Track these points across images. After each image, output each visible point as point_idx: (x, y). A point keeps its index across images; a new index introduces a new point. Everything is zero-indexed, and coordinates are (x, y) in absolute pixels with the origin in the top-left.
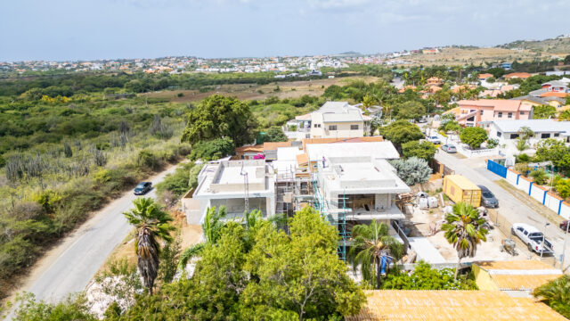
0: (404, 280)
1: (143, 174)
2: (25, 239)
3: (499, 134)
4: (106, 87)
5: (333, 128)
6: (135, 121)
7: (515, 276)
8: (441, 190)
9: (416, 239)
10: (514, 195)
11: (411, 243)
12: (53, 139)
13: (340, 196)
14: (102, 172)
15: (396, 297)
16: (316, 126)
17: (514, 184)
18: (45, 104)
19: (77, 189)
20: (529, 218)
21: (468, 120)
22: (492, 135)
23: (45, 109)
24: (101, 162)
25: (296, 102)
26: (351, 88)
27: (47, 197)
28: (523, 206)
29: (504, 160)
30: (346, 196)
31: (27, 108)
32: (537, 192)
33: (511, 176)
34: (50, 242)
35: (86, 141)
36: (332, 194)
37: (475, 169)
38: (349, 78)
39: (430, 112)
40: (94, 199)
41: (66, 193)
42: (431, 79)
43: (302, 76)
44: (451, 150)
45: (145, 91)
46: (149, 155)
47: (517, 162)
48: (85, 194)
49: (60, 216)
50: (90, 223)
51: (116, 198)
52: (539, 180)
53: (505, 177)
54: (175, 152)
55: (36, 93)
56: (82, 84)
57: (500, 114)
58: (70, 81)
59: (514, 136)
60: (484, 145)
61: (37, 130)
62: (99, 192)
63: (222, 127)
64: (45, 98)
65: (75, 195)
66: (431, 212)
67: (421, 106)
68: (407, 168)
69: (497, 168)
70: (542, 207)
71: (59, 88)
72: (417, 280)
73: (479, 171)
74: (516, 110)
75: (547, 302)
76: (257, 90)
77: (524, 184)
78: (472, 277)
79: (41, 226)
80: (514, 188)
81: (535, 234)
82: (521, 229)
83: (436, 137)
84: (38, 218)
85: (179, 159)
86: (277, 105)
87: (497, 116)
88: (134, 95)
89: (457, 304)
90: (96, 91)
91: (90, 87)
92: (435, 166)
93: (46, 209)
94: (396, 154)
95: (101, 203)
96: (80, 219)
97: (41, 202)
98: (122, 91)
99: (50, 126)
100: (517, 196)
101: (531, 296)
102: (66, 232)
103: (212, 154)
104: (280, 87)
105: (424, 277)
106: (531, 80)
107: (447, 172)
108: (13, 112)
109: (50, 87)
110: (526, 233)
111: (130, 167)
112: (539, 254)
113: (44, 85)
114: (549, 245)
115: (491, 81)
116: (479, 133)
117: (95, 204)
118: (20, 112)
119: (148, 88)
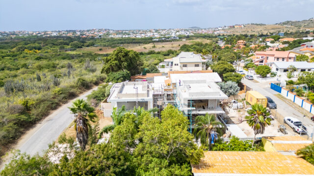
0: (224, 146)
1: (80, 90)
2: (15, 124)
3: (277, 69)
4: (59, 45)
5: (185, 66)
7: (286, 144)
8: (245, 99)
9: (230, 125)
11: (228, 127)
12: (30, 72)
13: (189, 101)
14: (57, 89)
15: (220, 154)
16: (175, 65)
17: (285, 96)
18: (26, 53)
19: (43, 98)
20: (294, 114)
21: (260, 62)
22: (273, 70)
23: (26, 56)
24: (57, 84)
25: (164, 53)
26: (195, 46)
27: (27, 102)
28: (290, 108)
29: (280, 83)
30: (192, 101)
31: (16, 56)
32: (298, 101)
33: (284, 92)
34: (29, 126)
35: (49, 73)
36: (184, 99)
37: (264, 88)
38: (194, 40)
39: (239, 59)
40: (53, 103)
41: (37, 100)
42: (239, 41)
43: (168, 39)
44: (251, 78)
45: (81, 47)
46: (83, 80)
47: (287, 84)
48: (48, 101)
49: (34, 112)
50: (50, 116)
51: (65, 103)
52: (299, 94)
53: (280, 92)
54: (98, 79)
55: (21, 48)
57: (278, 59)
58: (40, 41)
59: (285, 71)
60: (268, 75)
61: (22, 68)
62: (55, 100)
63: (123, 65)
64: (26, 51)
65: (43, 101)
66: (239, 111)
67: (234, 55)
68: (226, 87)
69: (276, 87)
70: (301, 108)
71: (34, 45)
72: (231, 146)
73: (266, 89)
74: (287, 57)
75: (304, 158)
76: (143, 47)
77: (291, 96)
78: (262, 145)
79: (23, 117)
80: (285, 98)
81: (297, 123)
82: (289, 120)
83: (242, 71)
84: (22, 113)
85: (100, 83)
86: (154, 55)
87: (276, 60)
88: (75, 50)
89: (254, 158)
90: (54, 47)
91: (51, 45)
92: (241, 86)
93: (26, 109)
94: (220, 80)
95: (56, 106)
96: (45, 114)
97: (24, 104)
98: (69, 47)
99: (29, 65)
100: (287, 102)
101: (295, 155)
102: (38, 121)
103: (118, 79)
104: (156, 45)
105: (235, 145)
106: (294, 42)
107: (248, 89)
108: (8, 58)
109: (29, 45)
110: (292, 122)
111: (72, 87)
112: (299, 133)
113: (26, 44)
114: (305, 129)
115: (272, 42)
116: (266, 68)
117: (53, 106)
118: (13, 58)
119: (83, 45)
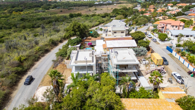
0: (136, 94)
1: (51, 47)
2: (15, 74)
4: (35, 7)
6: (46, 24)
8: (150, 58)
9: (141, 77)
10: (174, 60)
11: (139, 79)
12: (19, 31)
13: (117, 65)
14: (37, 47)
15: (133, 101)
17: (174, 55)
18: (14, 15)
19: (30, 54)
20: (178, 69)
21: (162, 28)
23: (15, 17)
24: (37, 43)
25: (102, 15)
26: (122, 10)
27: (21, 58)
28: (177, 65)
29: (172, 46)
30: (119, 65)
31: (8, 17)
32: (182, 60)
33: (174, 53)
34: (23, 73)
35: (30, 32)
36: (114, 65)
38: (122, 5)
39: (149, 21)
40: (36, 57)
41: (26, 56)
43: (104, 3)
44: (155, 41)
45: (49, 9)
46: (52, 40)
47: (176, 47)
48: (33, 56)
49: (26, 64)
50: (35, 66)
51: (43, 57)
52: (183, 55)
53: (172, 53)
54: (61, 39)
55: (11, 10)
56: (26, 6)
58: (22, 5)
59: (177, 36)
61: (13, 27)
62: (37, 55)
63: (77, 34)
64: (14, 13)
65: (29, 56)
66: (146, 66)
67: (146, 20)
69: (170, 49)
70: (182, 65)
71: (18, 8)
72: (140, 94)
73: (163, 49)
74: (179, 25)
75: (179, 104)
76: (88, 9)
77: (178, 56)
78: (157, 92)
79: (20, 69)
80: (174, 57)
81: (179, 77)
83: (150, 35)
84: (18, 66)
85: (63, 41)
86: (96, 17)
87: (172, 27)
88: (45, 11)
90: (31, 9)
91: (29, 7)
93: (21, 62)
94: (136, 45)
95: (38, 58)
96: (32, 65)
97: (19, 60)
98: (41, 9)
99: (17, 25)
100: (175, 60)
101: (174, 102)
102: (28, 70)
104: (97, 8)
107: (153, 52)
108: (4, 19)
109: (15, 8)
110: (176, 76)
111: (46, 45)
113: (13, 7)
115: (172, 7)
117: (36, 59)
118: (6, 19)
119: (50, 8)
